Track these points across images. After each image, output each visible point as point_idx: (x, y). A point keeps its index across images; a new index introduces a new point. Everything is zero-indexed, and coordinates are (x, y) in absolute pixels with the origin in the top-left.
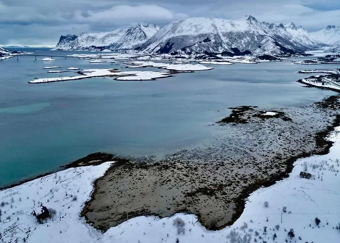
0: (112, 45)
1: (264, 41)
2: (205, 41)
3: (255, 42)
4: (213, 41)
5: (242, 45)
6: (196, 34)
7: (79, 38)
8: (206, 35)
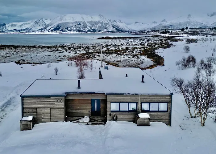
0: (26, 29)
1: (108, 26)
2: (78, 25)
3: (104, 26)
4: (82, 25)
5: (97, 27)
6: (73, 22)
7: (7, 25)
8: (78, 22)
